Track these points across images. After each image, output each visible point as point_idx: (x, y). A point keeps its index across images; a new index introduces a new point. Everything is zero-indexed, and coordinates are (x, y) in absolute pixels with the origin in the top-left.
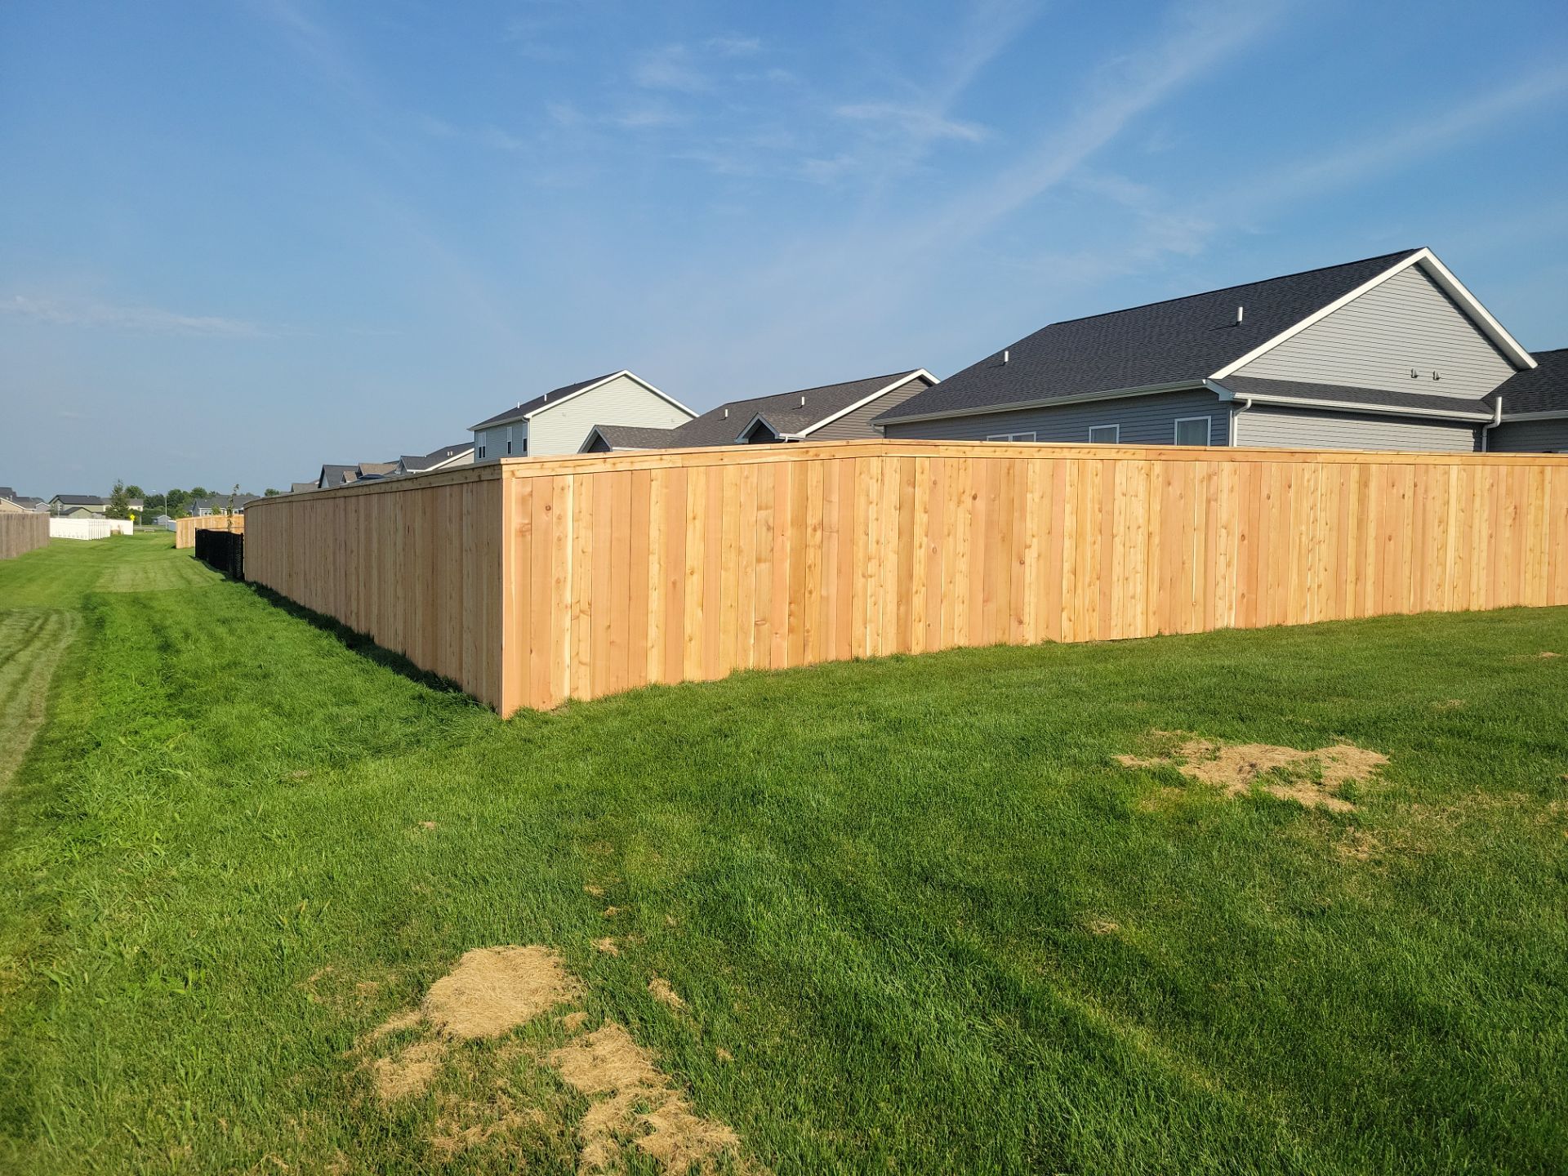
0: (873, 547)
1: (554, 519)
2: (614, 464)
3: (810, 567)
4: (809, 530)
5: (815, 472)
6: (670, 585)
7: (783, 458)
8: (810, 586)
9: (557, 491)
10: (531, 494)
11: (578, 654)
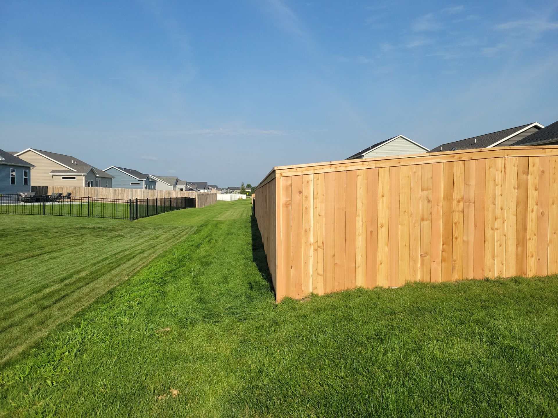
0: (498, 212)
1: (304, 198)
2: (336, 168)
3: (456, 223)
4: (455, 202)
5: (459, 168)
6: (369, 233)
7: (438, 160)
8: (456, 235)
9: (305, 183)
10: (291, 185)
11: (317, 269)
